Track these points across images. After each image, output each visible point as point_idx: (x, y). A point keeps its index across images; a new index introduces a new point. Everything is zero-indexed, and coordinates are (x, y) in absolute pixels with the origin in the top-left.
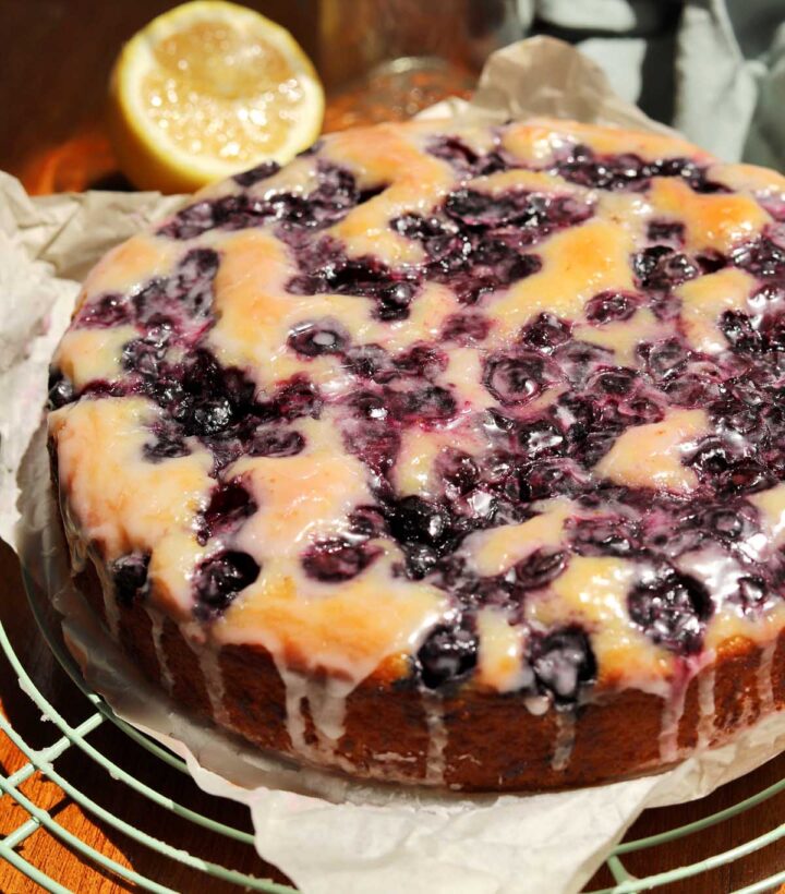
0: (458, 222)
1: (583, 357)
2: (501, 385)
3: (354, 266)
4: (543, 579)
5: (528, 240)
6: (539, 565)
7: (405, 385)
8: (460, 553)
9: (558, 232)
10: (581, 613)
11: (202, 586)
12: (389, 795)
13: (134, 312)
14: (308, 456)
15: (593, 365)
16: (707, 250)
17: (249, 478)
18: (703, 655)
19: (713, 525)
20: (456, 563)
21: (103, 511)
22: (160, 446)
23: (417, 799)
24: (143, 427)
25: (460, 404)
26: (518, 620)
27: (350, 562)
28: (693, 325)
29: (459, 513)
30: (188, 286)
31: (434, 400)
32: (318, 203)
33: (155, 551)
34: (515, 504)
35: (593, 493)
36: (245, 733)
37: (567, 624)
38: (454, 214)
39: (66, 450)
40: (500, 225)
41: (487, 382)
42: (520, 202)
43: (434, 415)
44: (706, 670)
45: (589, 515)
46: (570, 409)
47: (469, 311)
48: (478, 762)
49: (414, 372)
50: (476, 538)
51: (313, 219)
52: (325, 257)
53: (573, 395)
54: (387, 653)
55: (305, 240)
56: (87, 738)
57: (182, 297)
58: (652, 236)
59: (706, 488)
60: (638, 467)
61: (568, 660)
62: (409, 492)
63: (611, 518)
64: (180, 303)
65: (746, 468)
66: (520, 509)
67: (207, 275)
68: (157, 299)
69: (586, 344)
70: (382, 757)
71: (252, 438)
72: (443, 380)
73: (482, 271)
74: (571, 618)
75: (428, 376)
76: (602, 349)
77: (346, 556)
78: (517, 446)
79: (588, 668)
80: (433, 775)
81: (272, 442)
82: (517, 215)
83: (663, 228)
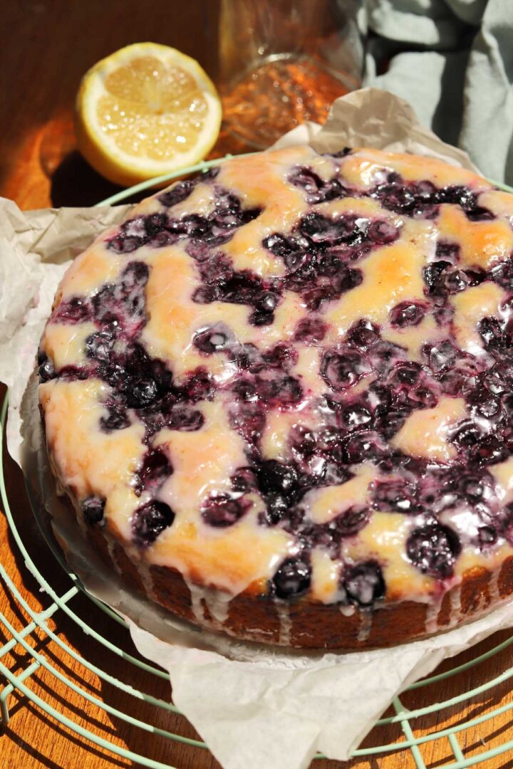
0: (309, 240)
1: (387, 355)
2: (332, 375)
3: (239, 277)
4: (353, 529)
5: (355, 256)
6: (351, 519)
7: (270, 375)
8: (302, 505)
9: (375, 250)
10: (377, 553)
11: (138, 526)
12: (256, 650)
13: (93, 311)
14: (206, 431)
15: (393, 361)
16: (474, 266)
17: (168, 448)
18: (453, 579)
19: (464, 490)
20: (299, 513)
21: (75, 467)
22: (111, 418)
23: (274, 654)
24: (101, 404)
25: (305, 392)
26: (337, 557)
27: (231, 512)
28: (460, 331)
29: (302, 471)
30: (129, 290)
31: (288, 387)
32: (215, 222)
33: (108, 499)
34: (338, 465)
35: (389, 460)
36: (167, 607)
37: (367, 560)
38: (306, 234)
39: (51, 419)
40: (337, 243)
41: (323, 372)
42: (351, 224)
43: (287, 399)
44: (455, 588)
45: (385, 478)
46: (377, 394)
47: (313, 316)
48: (312, 636)
49: (276, 365)
50: (312, 495)
51: (211, 234)
52: (219, 269)
53: (379, 383)
54: (253, 579)
55: (206, 253)
56: (68, 604)
57: (125, 299)
58: (438, 254)
59: (462, 457)
60: (418, 444)
61: (368, 582)
62: (271, 457)
63: (399, 481)
64: (123, 304)
65: (489, 443)
66: (342, 469)
67: (141, 282)
68: (108, 300)
69: (389, 343)
70: (252, 630)
71: (170, 413)
72: (295, 371)
73: (324, 281)
74: (370, 557)
75: (285, 368)
76: (400, 348)
77: (229, 508)
78: (341, 423)
79: (380, 588)
80: (283, 641)
81: (183, 417)
82: (348, 234)
83: (446, 248)
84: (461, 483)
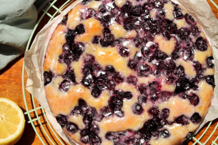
1: (139, 58)
2: (147, 73)
4: (199, 65)
5: (100, 68)
7: (148, 91)
8: (190, 79)
14: (170, 108)
16: (102, 31)
17: (175, 117)
20: (193, 80)
24: (159, 139)
25: (155, 81)
27: (194, 98)
28: (130, 36)
29: (178, 80)
30: (116, 137)
31: (152, 86)
32: (85, 114)
35: (174, 56)
41: (146, 76)
43: (157, 85)
46: (152, 60)
47: (126, 80)
49: (145, 90)
51: (91, 115)
53: (149, 60)
57: (119, 138)
58: (97, 43)
61: (209, 61)
62: (175, 89)
63: (183, 53)
64: (121, 138)
67: (113, 134)
69: (134, 57)
72: (147, 84)
74: (206, 61)
75: (146, 87)
81: (164, 114)
82: (90, 71)
83: (95, 40)
84: (184, 37)
